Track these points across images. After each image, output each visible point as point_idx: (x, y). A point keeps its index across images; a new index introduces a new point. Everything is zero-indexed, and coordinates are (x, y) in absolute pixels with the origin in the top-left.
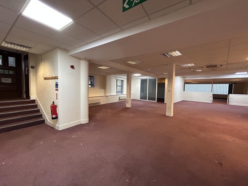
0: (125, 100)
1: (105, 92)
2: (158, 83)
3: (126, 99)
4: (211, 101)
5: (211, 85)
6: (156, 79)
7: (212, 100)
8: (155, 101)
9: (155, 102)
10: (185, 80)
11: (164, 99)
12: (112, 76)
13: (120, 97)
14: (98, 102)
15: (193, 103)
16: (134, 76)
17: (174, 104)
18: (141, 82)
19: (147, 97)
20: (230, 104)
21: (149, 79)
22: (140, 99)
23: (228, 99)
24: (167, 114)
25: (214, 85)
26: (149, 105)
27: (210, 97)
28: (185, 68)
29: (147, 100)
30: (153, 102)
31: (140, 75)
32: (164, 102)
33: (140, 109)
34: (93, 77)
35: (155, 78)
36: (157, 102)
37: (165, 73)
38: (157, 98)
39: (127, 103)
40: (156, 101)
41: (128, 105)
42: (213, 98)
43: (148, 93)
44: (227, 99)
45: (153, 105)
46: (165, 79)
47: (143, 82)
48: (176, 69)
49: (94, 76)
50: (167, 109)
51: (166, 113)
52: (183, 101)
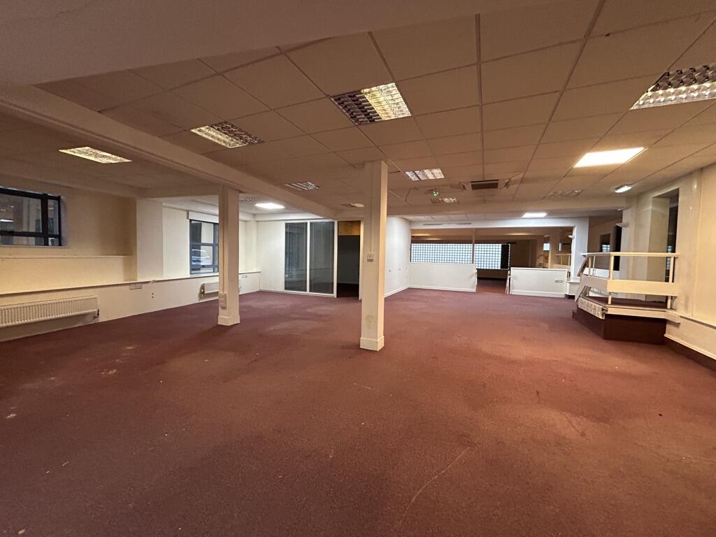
0: (217, 298)
1: (130, 266)
2: (338, 236)
3: (217, 292)
4: (473, 288)
5: (470, 246)
6: (333, 222)
7: (476, 284)
8: (332, 293)
9: (332, 298)
10: (413, 231)
11: (358, 285)
12: (164, 204)
13: (203, 287)
14: (87, 311)
15: (435, 294)
16: (257, 209)
17: (386, 299)
18: (286, 233)
19: (306, 281)
20: (514, 291)
21: (311, 223)
22: (286, 289)
23: (508, 281)
24: (365, 342)
25: (477, 246)
26: (309, 310)
27: (472, 276)
28: (416, 189)
29: (308, 292)
30: (327, 298)
31: (280, 207)
32: (358, 296)
33: (272, 328)
34: (58, 199)
35: (332, 220)
36: (337, 296)
37: (357, 205)
38: (338, 284)
39: (224, 308)
40: (335, 294)
41: (229, 317)
42: (478, 278)
43: (310, 269)
44: (506, 280)
45: (324, 308)
46: (359, 222)
47: (294, 233)
48: (389, 189)
49: (62, 198)
50: (364, 322)
51: (361, 338)
52: (410, 289)
